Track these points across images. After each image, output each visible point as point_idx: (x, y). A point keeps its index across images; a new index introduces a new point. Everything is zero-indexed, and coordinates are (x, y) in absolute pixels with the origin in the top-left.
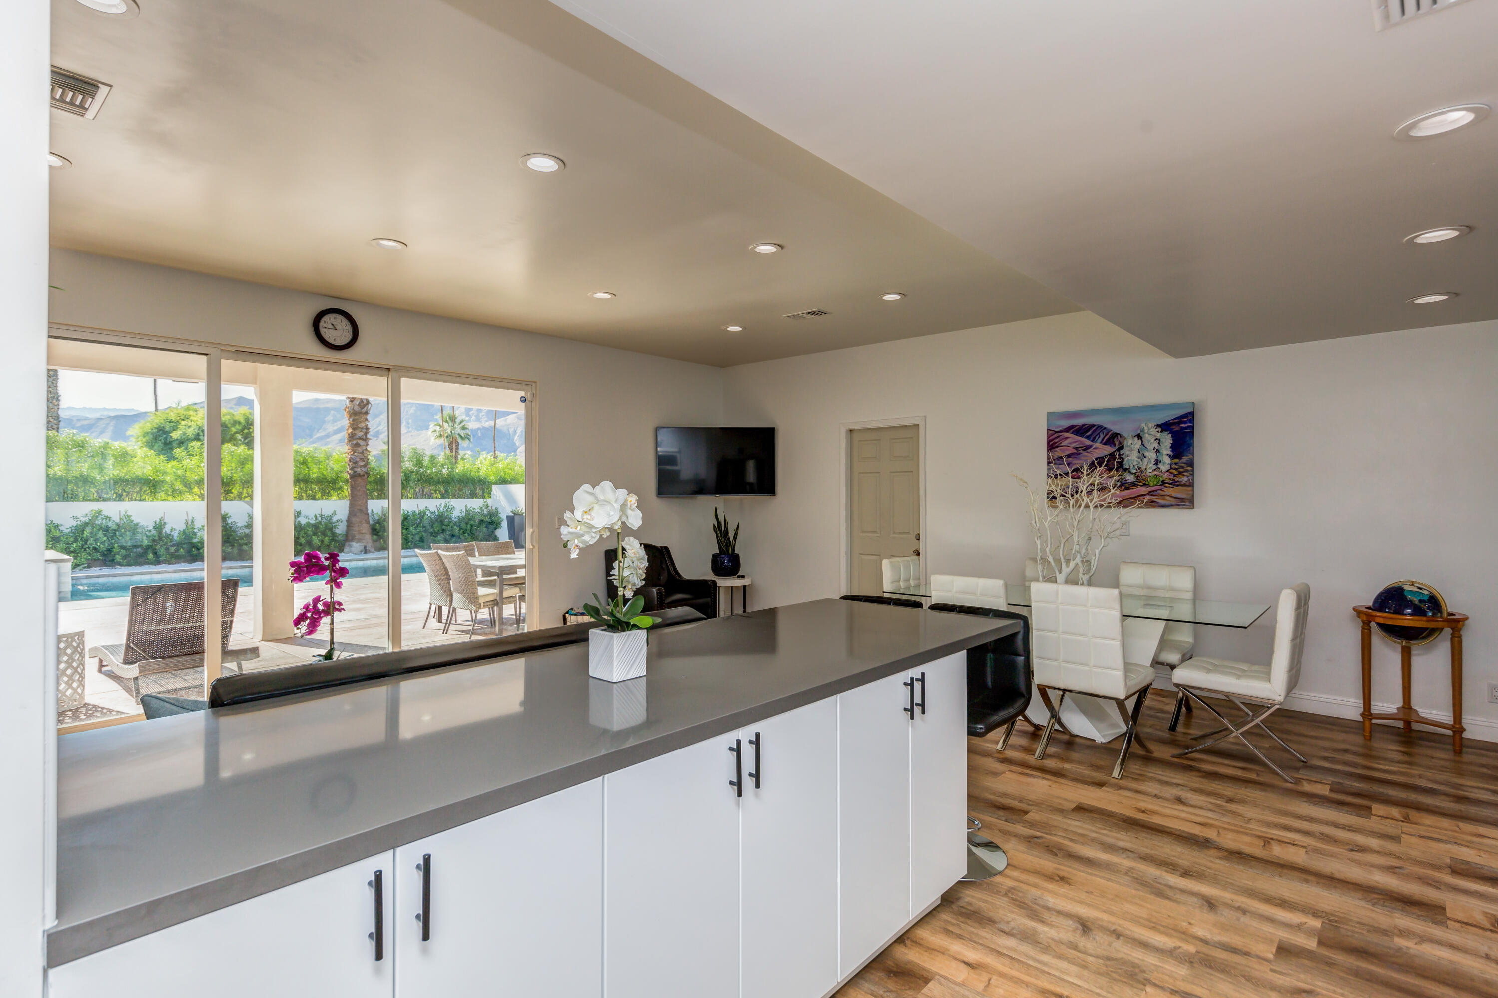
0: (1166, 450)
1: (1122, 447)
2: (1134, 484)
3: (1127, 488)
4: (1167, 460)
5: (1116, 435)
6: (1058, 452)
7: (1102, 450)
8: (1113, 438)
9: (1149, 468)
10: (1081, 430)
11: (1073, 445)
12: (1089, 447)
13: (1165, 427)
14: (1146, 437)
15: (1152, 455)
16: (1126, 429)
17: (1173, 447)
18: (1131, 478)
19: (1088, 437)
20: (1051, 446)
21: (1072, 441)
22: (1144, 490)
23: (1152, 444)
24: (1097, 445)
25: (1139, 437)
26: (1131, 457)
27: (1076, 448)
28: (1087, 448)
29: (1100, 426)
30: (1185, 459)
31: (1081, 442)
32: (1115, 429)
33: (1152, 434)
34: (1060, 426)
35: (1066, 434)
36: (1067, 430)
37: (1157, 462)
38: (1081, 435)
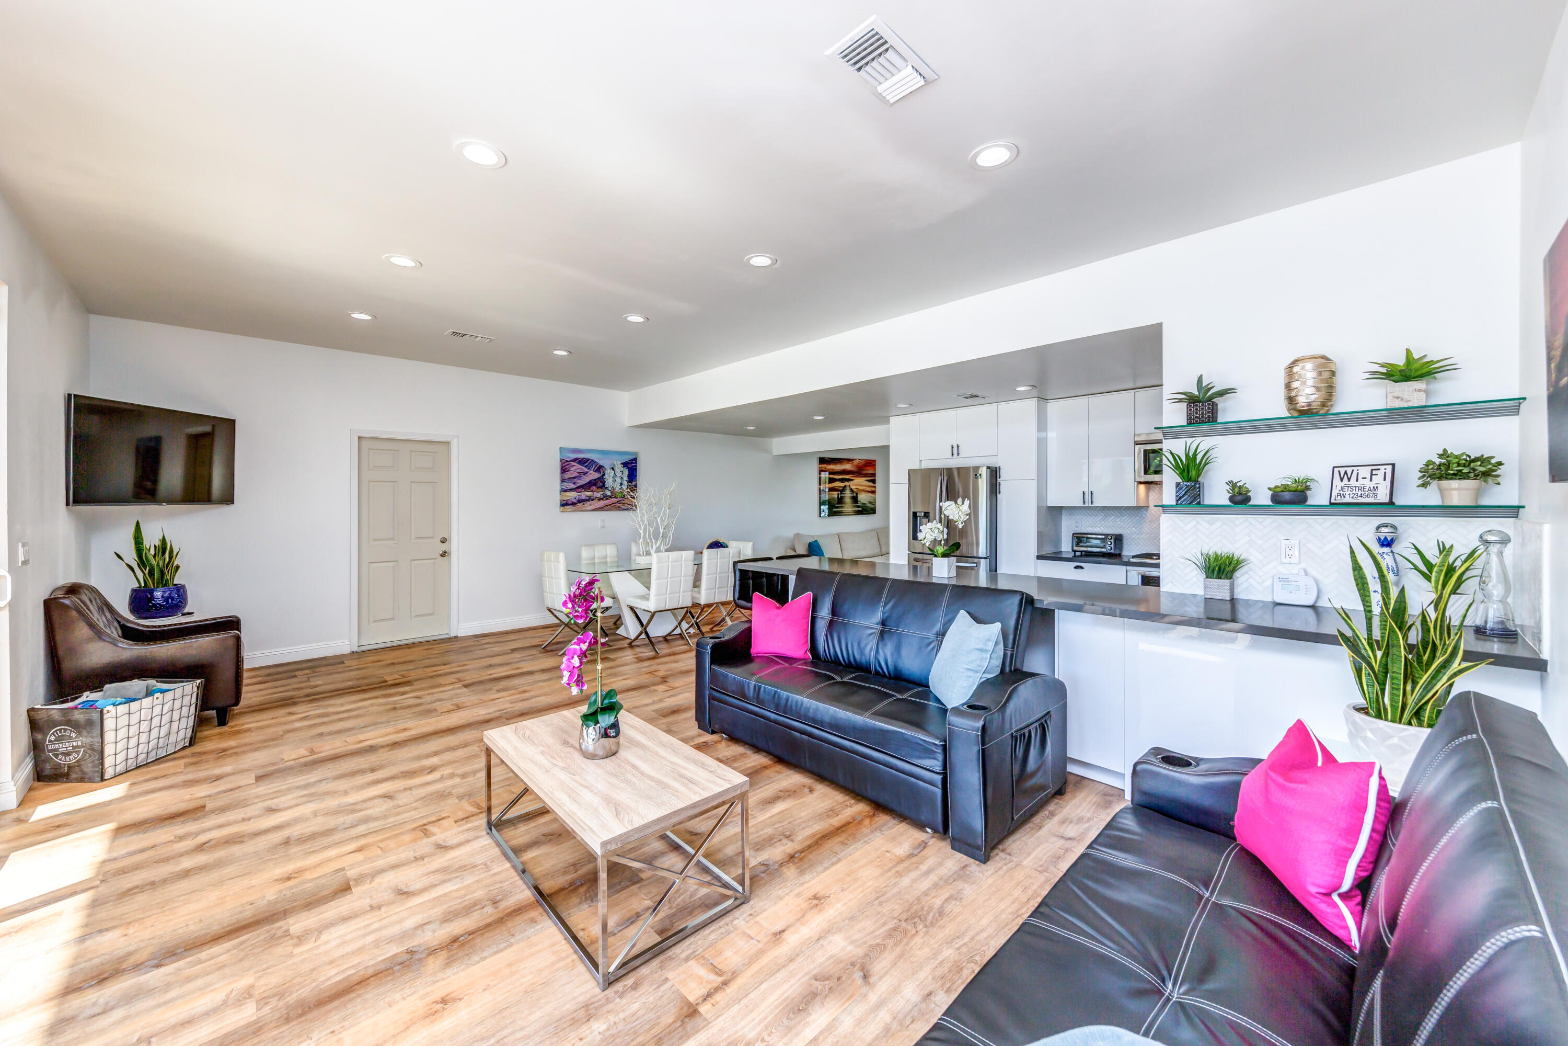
0: (626, 478)
1: (604, 475)
2: (610, 497)
3: (607, 499)
4: (626, 483)
5: (601, 467)
6: (567, 475)
7: (595, 476)
8: (600, 468)
9: (617, 487)
10: (582, 462)
11: (578, 471)
12: (587, 473)
13: (625, 464)
14: (616, 469)
15: (619, 480)
16: (605, 462)
17: (629, 476)
18: (608, 493)
19: (586, 467)
20: (564, 470)
21: (576, 469)
22: (615, 500)
23: (619, 474)
24: (591, 472)
25: (613, 469)
26: (609, 481)
27: (579, 473)
28: (586, 473)
29: (593, 460)
30: (633, 483)
31: (582, 469)
32: (601, 463)
33: (619, 468)
34: (569, 457)
35: (573, 463)
36: (575, 460)
37: (621, 484)
38: (582, 465)
